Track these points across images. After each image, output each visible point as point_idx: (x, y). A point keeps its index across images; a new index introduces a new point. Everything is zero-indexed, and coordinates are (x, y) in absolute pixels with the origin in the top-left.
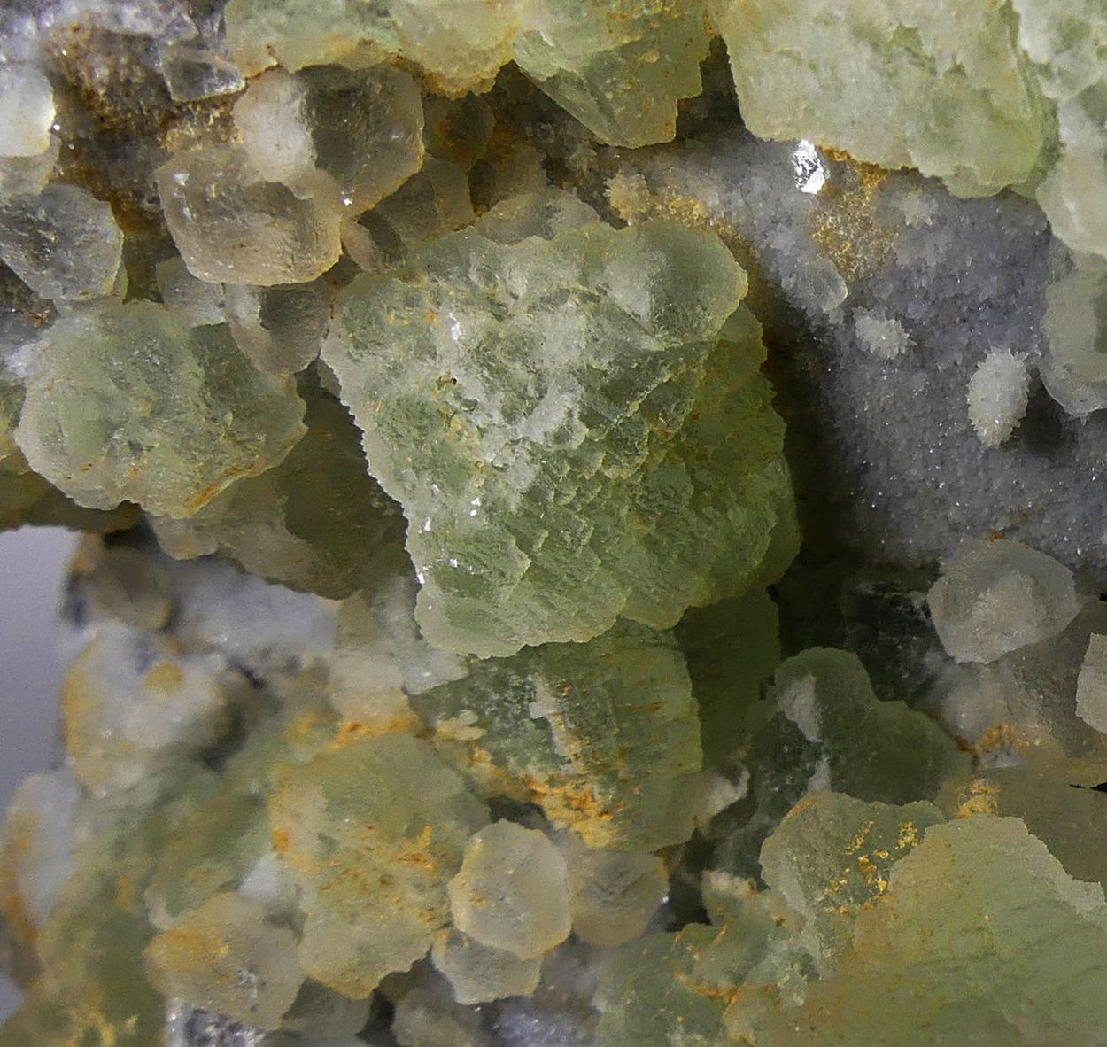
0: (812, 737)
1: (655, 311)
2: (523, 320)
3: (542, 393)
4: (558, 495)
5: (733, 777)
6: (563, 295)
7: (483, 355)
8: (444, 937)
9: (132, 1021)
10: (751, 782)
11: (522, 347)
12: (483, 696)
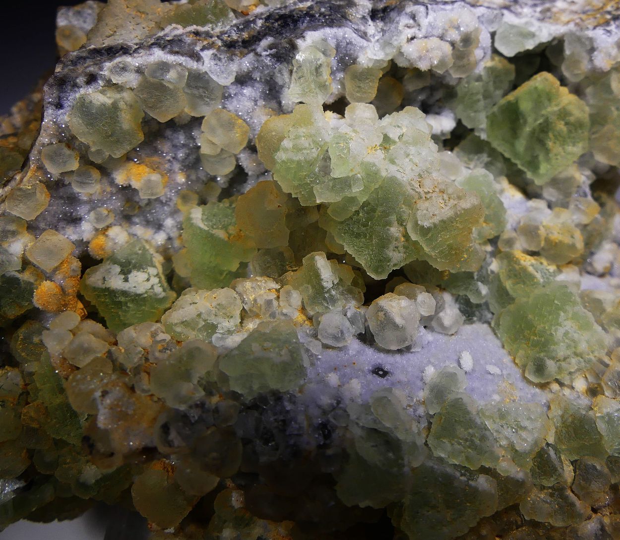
2: (570, 353)
3: (563, 338)
5: (492, 271)
7: (576, 343)
10: (488, 271)
11: (568, 346)
12: (550, 275)
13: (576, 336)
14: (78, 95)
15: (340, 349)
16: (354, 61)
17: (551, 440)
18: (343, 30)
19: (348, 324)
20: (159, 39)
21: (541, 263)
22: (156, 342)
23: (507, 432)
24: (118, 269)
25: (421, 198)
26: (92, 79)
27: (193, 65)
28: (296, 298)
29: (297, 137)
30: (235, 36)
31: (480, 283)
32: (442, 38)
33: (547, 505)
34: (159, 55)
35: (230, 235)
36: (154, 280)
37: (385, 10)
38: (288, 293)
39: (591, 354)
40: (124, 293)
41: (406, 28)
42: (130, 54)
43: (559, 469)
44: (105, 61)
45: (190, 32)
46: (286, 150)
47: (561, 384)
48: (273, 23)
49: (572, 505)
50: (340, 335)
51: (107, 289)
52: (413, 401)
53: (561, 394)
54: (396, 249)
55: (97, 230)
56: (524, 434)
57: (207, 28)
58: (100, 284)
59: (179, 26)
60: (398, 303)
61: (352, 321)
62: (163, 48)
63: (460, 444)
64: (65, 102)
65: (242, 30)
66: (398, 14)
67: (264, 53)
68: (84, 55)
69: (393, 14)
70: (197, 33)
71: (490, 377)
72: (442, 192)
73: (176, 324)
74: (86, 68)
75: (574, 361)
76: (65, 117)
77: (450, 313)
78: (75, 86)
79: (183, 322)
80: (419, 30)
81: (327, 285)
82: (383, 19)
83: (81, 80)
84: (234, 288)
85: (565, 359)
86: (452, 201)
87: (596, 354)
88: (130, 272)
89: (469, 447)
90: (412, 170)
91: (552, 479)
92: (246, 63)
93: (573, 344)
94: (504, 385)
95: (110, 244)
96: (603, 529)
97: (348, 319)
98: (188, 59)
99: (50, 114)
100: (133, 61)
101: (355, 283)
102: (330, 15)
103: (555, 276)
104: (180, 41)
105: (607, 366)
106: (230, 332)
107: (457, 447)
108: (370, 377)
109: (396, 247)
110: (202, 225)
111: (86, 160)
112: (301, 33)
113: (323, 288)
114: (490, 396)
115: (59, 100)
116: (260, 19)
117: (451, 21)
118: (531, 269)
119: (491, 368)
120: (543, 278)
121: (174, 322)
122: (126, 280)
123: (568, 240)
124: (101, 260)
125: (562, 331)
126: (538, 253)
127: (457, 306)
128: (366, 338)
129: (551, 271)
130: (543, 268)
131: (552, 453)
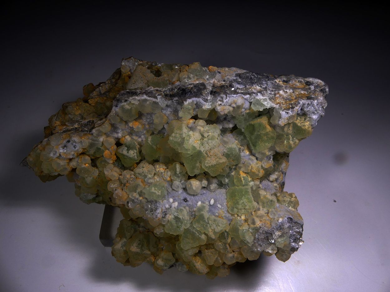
3: (241, 203)
4: (240, 197)
10: (230, 174)
13: (246, 204)
14: (122, 104)
15: (177, 191)
16: (202, 107)
17: (227, 230)
18: (199, 99)
20: (146, 91)
21: (248, 177)
22: (131, 178)
23: (215, 226)
24: (126, 148)
25: (208, 156)
26: (126, 101)
27: (154, 100)
28: (169, 173)
30: (168, 92)
31: (226, 178)
32: (230, 105)
33: (221, 246)
34: (145, 97)
35: (157, 148)
36: (135, 154)
37: (215, 92)
38: (167, 172)
39: (249, 210)
40: (127, 156)
41: (219, 101)
42: (137, 95)
43: (227, 238)
44: (130, 97)
45: (155, 90)
47: (238, 215)
48: (180, 91)
49: (227, 249)
50: (178, 187)
51: (122, 154)
52: (191, 210)
53: (237, 218)
55: (122, 136)
56: (219, 227)
57: (161, 89)
58: (121, 152)
59: (153, 87)
60: (196, 183)
61: (182, 184)
62: (146, 95)
63: (200, 225)
64: (118, 105)
65: (171, 91)
67: (174, 102)
68: (125, 93)
69: (217, 95)
70: (157, 90)
71: (218, 208)
72: (215, 155)
74: (125, 98)
75: (243, 210)
76: (117, 109)
77: (213, 186)
78: (121, 102)
79: (139, 173)
80: (223, 102)
81: (178, 173)
82: (214, 95)
83: (123, 101)
84: (154, 166)
85: (241, 209)
86: (217, 159)
87: (251, 210)
88: (129, 150)
90: (208, 147)
91: (224, 240)
92: (169, 102)
93: (244, 206)
94: (220, 211)
95: (126, 140)
96: (234, 257)
98: (153, 98)
99: (114, 108)
100: (137, 98)
101: (185, 175)
102: (197, 93)
103: (250, 182)
104: (152, 92)
105: (252, 215)
106: (150, 178)
108: (182, 201)
109: (198, 169)
110: (150, 143)
111: (122, 119)
113: (176, 173)
116: (176, 89)
117: (234, 101)
118: (242, 179)
119: (219, 206)
120: (245, 182)
121: (137, 172)
122: (128, 152)
123: (257, 173)
124: (122, 144)
125: (242, 201)
126: (248, 173)
127: (218, 183)
128: (185, 189)
129: (249, 180)
130: (247, 179)
131: (226, 234)
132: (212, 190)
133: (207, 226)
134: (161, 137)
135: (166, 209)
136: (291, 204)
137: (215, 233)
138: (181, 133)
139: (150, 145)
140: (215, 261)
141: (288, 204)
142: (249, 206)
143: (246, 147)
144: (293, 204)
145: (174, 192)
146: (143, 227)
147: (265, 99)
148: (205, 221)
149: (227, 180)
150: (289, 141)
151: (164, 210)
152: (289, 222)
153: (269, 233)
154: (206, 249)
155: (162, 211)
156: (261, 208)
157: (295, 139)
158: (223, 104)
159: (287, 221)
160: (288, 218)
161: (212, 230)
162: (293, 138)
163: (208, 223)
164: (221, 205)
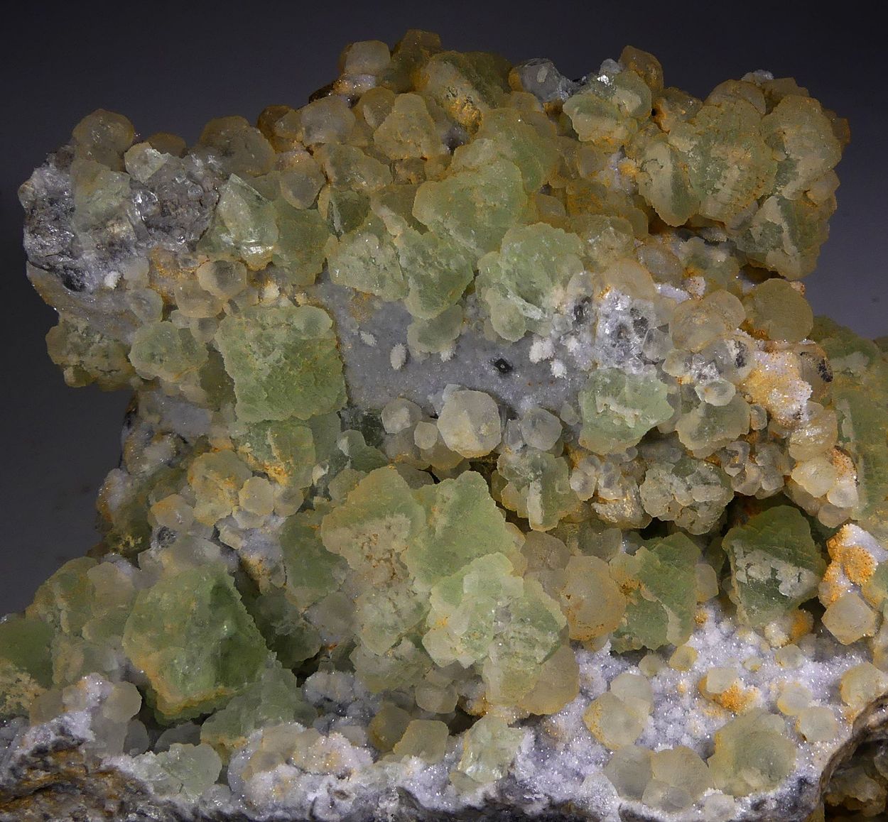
0: (346, 454)
1: (305, 329)
2: (270, 330)
3: (274, 350)
4: (276, 378)
5: (324, 467)
6: (280, 324)
7: (258, 339)
8: (236, 508)
9: (140, 539)
10: (329, 469)
11: (269, 338)
12: (253, 438)
13: (255, 347)
14: (778, 791)
15: (540, 405)
17: (332, 238)
18: (432, 805)
19: (525, 433)
21: (256, 459)
23: (381, 260)
24: (782, 589)
26: (758, 806)
27: (634, 806)
28: (576, 481)
29: (526, 659)
33: (362, 173)
36: (741, 563)
38: (584, 489)
39: (244, 323)
40: (778, 555)
41: (347, 794)
43: (335, 206)
46: (544, 645)
49: (333, 164)
50: (537, 420)
51: (797, 564)
52: (477, 324)
54: (446, 500)
55: (799, 645)
56: (364, 253)
58: (805, 572)
61: (518, 435)
63: (440, 264)
64: (795, 786)
66: (350, 817)
67: (540, 796)
71: (376, 331)
72: (369, 558)
73: (716, 484)
75: (269, 320)
76: (800, 768)
78: (779, 801)
79: (709, 484)
80: (331, 786)
81: (536, 487)
82: (373, 820)
83: (772, 806)
84: (645, 515)
87: (237, 320)
88: (769, 582)
89: (430, 256)
90: (397, 594)
91: (347, 197)
92: (566, 793)
93: (263, 339)
95: (787, 625)
97: (523, 439)
98: (637, 813)
99: (816, 775)
100: (704, 817)
101: (503, 482)
105: (231, 302)
107: (444, 261)
108: (516, 363)
109: (445, 502)
110: (668, 610)
112: (487, 809)
113: (542, 483)
114: (383, 308)
115: (801, 789)
117: (282, 790)
118: (275, 453)
119: (369, 339)
120: (265, 436)
121: (718, 487)
122: (774, 572)
123: (213, 476)
124: (800, 607)
125: (271, 359)
126: (255, 473)
127: (383, 433)
128: (509, 412)
129: (248, 444)
130: (258, 450)
131: (337, 225)
132: (403, 405)
133: (412, 261)
134: (627, 637)
135: (575, 334)
136: (77, 340)
137: (380, 231)
138: (506, 660)
139: (671, 606)
140: (388, 109)
141: (93, 343)
142: (243, 337)
143: (264, 583)
144: (72, 343)
145: (551, 404)
146: (716, 244)
147: (163, 792)
148: (421, 280)
149: (343, 445)
150: (69, 610)
151: (584, 331)
152: (76, 271)
153: (157, 228)
154: (426, 159)
155: (595, 324)
156: (194, 327)
157: (50, 618)
158: (331, 778)
159: (83, 275)
160: (83, 287)
161: (392, 244)
162: (57, 623)
163: (404, 270)
164: (363, 344)
